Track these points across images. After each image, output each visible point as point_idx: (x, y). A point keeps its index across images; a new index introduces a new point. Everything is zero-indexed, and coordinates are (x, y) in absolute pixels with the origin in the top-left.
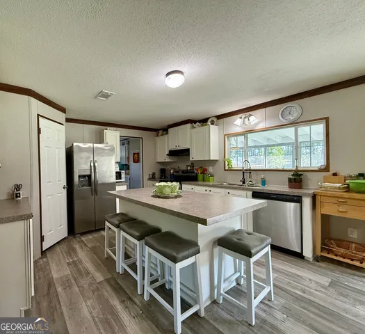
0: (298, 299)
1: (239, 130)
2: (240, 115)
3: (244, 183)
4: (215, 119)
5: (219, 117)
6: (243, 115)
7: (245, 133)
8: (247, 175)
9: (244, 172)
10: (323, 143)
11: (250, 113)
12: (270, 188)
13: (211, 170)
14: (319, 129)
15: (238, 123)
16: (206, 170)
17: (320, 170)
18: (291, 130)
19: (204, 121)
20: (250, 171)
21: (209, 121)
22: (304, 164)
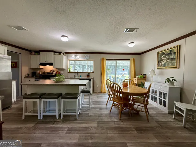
0: (94, 101)
1: (73, 59)
2: (74, 54)
3: (75, 77)
4: (64, 53)
5: (66, 53)
6: (75, 54)
7: (75, 60)
8: (76, 74)
9: (75, 73)
10: (93, 66)
11: (77, 54)
12: (82, 77)
13: (62, 72)
14: (92, 62)
15: (73, 57)
16: (60, 72)
17: (93, 73)
18: (87, 62)
19: (60, 53)
20: (77, 73)
21: (62, 53)
22: (89, 71)
